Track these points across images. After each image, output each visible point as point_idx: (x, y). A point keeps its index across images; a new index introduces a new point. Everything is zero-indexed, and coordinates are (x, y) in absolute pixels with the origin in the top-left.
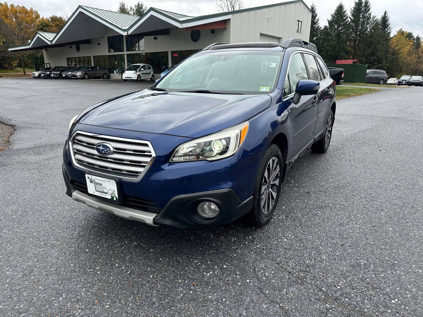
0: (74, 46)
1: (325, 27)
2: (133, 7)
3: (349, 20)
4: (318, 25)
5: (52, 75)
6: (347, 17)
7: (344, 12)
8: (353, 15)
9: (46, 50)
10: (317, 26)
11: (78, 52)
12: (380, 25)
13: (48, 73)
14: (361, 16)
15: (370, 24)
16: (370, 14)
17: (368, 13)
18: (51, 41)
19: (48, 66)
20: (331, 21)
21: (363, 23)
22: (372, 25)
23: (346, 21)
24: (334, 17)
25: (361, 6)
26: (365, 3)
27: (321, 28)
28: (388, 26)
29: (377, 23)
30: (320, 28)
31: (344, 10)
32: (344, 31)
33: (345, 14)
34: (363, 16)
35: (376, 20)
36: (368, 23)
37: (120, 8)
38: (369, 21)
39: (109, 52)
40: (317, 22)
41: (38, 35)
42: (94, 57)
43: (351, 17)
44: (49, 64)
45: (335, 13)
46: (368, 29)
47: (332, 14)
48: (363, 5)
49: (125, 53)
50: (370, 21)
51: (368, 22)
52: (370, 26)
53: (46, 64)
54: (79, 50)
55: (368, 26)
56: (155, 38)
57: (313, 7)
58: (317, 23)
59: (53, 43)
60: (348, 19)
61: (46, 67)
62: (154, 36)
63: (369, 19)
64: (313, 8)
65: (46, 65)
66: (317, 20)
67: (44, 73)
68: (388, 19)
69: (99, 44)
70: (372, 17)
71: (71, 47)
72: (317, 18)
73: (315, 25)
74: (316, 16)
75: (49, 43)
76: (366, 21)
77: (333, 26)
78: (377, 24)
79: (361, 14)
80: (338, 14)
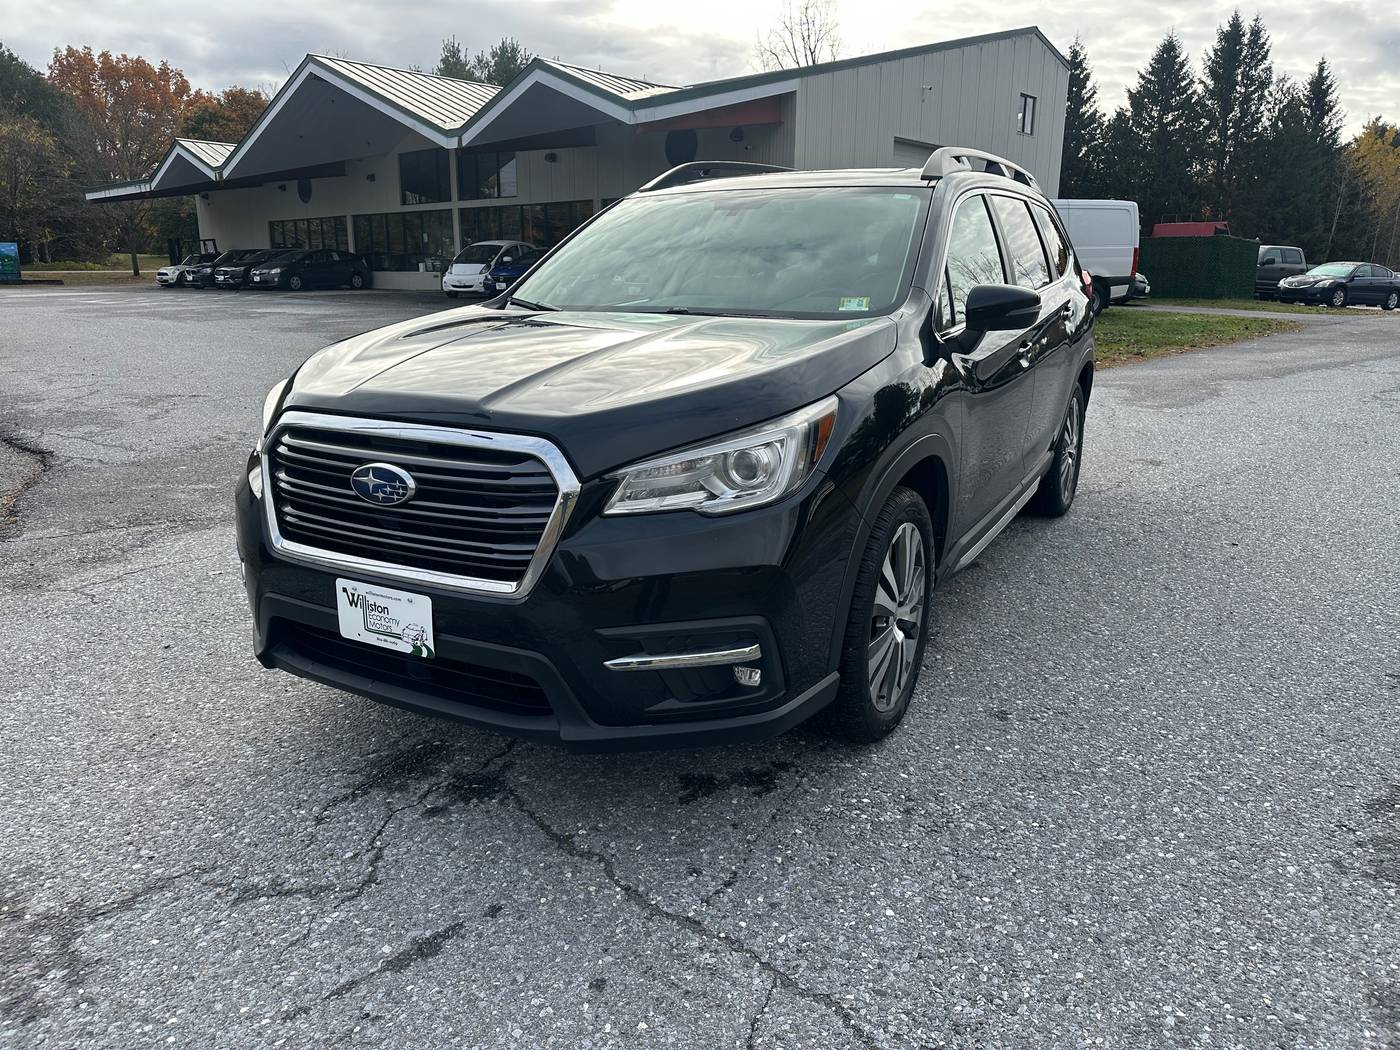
0: (293, 185)
1: (1120, 115)
2: (488, 57)
3: (1200, 88)
4: (1093, 109)
5: (221, 278)
6: (1192, 82)
7: (1182, 65)
8: (1213, 74)
9: (205, 197)
10: (1090, 111)
11: (306, 202)
12: (1305, 106)
13: (209, 270)
14: (1240, 78)
15: (1268, 103)
16: (1269, 69)
17: (1263, 66)
18: (219, 170)
19: (211, 250)
20: (1139, 92)
21: (1247, 99)
22: (1275, 104)
23: (1189, 92)
24: (1149, 81)
25: (1240, 43)
26: (1252, 35)
27: (1104, 115)
28: (1331, 109)
29: (1293, 98)
30: (1100, 117)
31: (1182, 58)
32: (1181, 125)
33: (1184, 71)
34: (1245, 75)
35: (1289, 88)
36: (1262, 97)
37: (445, 61)
38: (1266, 93)
39: (404, 202)
40: (1089, 99)
41: (178, 150)
42: (355, 218)
43: (1204, 79)
44: (213, 240)
45: (1150, 69)
46: (1263, 120)
47: (1143, 72)
48: (1245, 40)
49: (455, 205)
50: (1270, 93)
51: (1263, 94)
52: (1269, 110)
53: (204, 241)
54: (309, 197)
55: (1262, 108)
56: (552, 158)
57: (1078, 48)
58: (1092, 100)
59: (226, 174)
60: (1195, 86)
61: (203, 252)
62: (548, 151)
63: (1264, 84)
64: (1075, 54)
65: (205, 244)
66: (1091, 92)
67: (194, 272)
68: (1331, 85)
69: (372, 178)
70: (1274, 80)
71: (283, 188)
72: (1089, 85)
73: (1082, 109)
74: (1087, 77)
75: (212, 175)
76: (1255, 91)
77: (1146, 109)
78: (1293, 104)
79: (1239, 71)
80: (1162, 70)
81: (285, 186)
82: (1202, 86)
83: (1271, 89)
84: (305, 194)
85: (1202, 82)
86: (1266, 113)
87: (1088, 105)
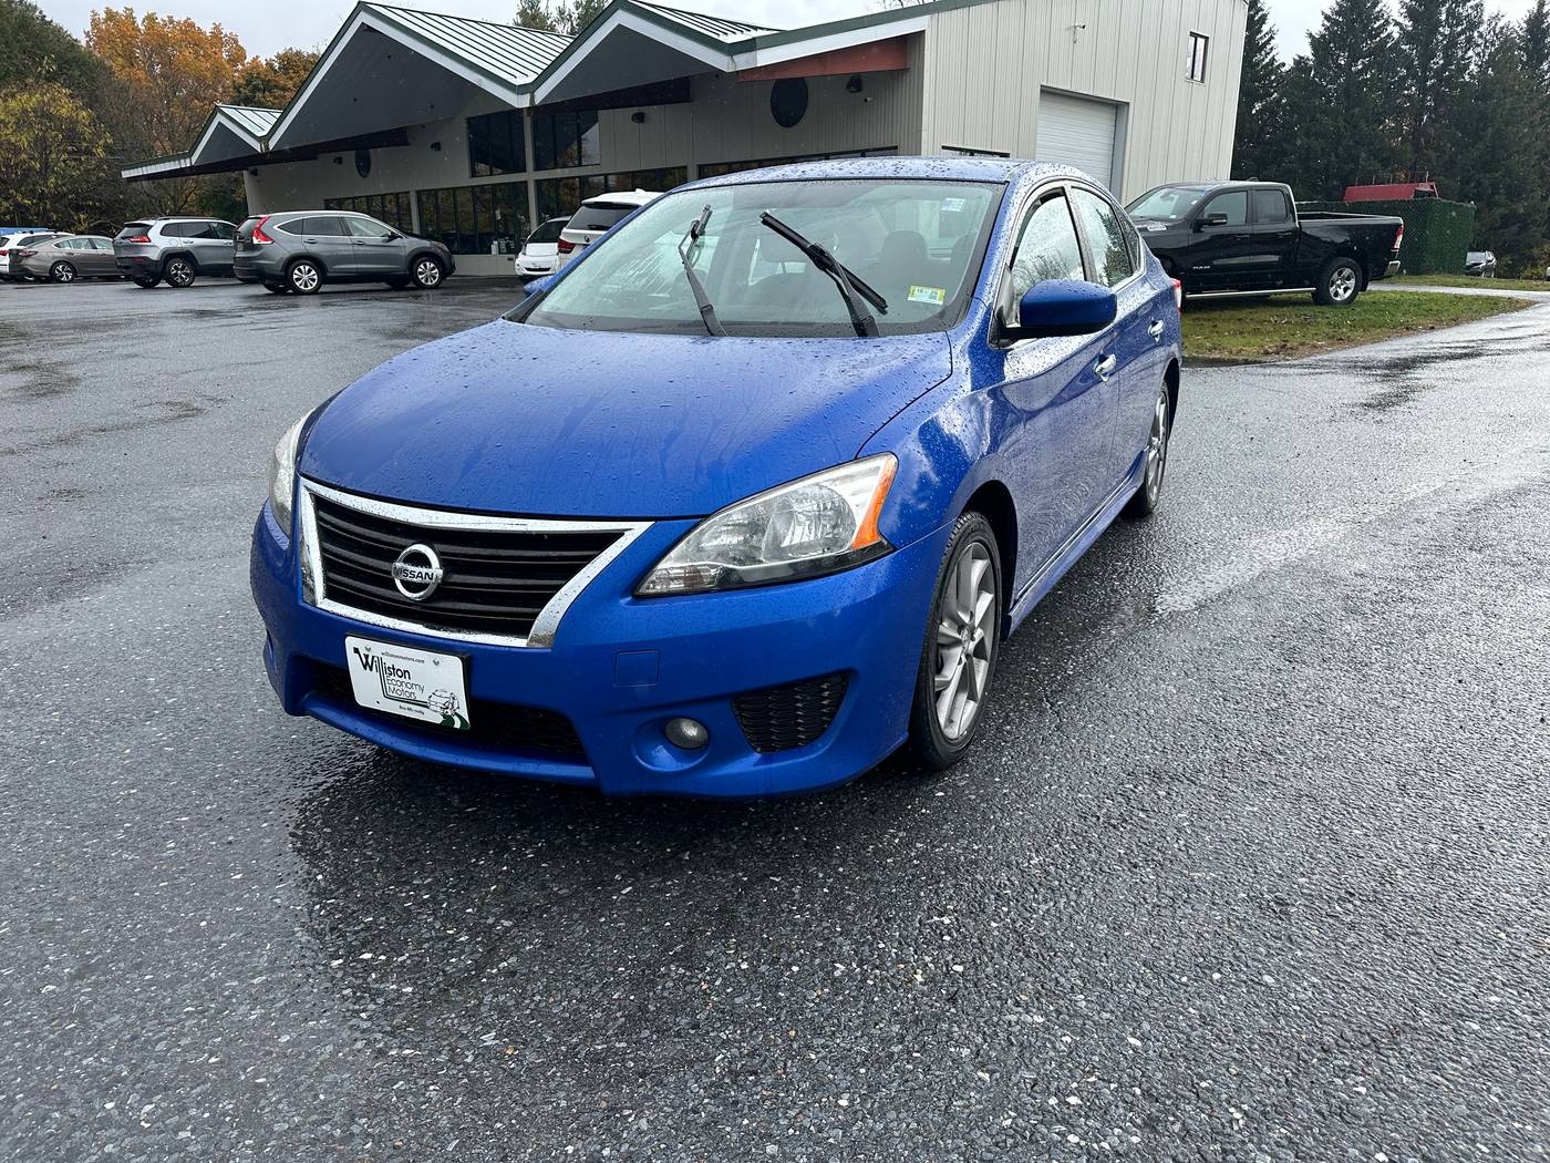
0: (350, 157)
1: (1300, 62)
2: (571, 8)
3: (1395, 32)
4: (1269, 57)
6: (1386, 22)
7: (1376, 3)
8: (1411, 13)
9: (254, 173)
10: (1267, 60)
11: (365, 177)
12: (1520, 49)
14: (1443, 17)
15: (1479, 46)
16: (1480, 6)
17: (1472, 2)
18: (265, 139)
20: (1323, 36)
21: (1452, 42)
22: (1486, 47)
23: (1382, 36)
24: (1336, 23)
27: (1284, 65)
29: (1506, 40)
30: (1278, 67)
32: (1373, 75)
33: (1377, 9)
34: (1450, 13)
35: (1502, 28)
36: (1469, 40)
37: (522, 13)
38: (1476, 34)
39: (474, 174)
40: (1268, 42)
41: (219, 118)
42: (419, 193)
43: (1400, 20)
45: (1337, 9)
46: (1472, 67)
47: (1329, 12)
49: (531, 176)
50: (1481, 35)
51: (1471, 37)
52: (1478, 54)
54: (368, 171)
55: (1470, 53)
56: (640, 117)
58: (1269, 47)
59: (272, 144)
60: (1391, 28)
62: (635, 110)
63: (1473, 25)
66: (1267, 37)
69: (437, 146)
70: (1486, 17)
71: (338, 160)
72: (1265, 28)
73: (1259, 57)
74: (1263, 19)
75: (257, 146)
76: (1463, 32)
77: (1332, 55)
78: (1506, 43)
79: (1444, 9)
80: (1351, 9)
81: (340, 159)
82: (1397, 28)
83: (1481, 29)
84: (364, 167)
85: (1397, 24)
86: (1476, 58)
87: (1263, 53)
